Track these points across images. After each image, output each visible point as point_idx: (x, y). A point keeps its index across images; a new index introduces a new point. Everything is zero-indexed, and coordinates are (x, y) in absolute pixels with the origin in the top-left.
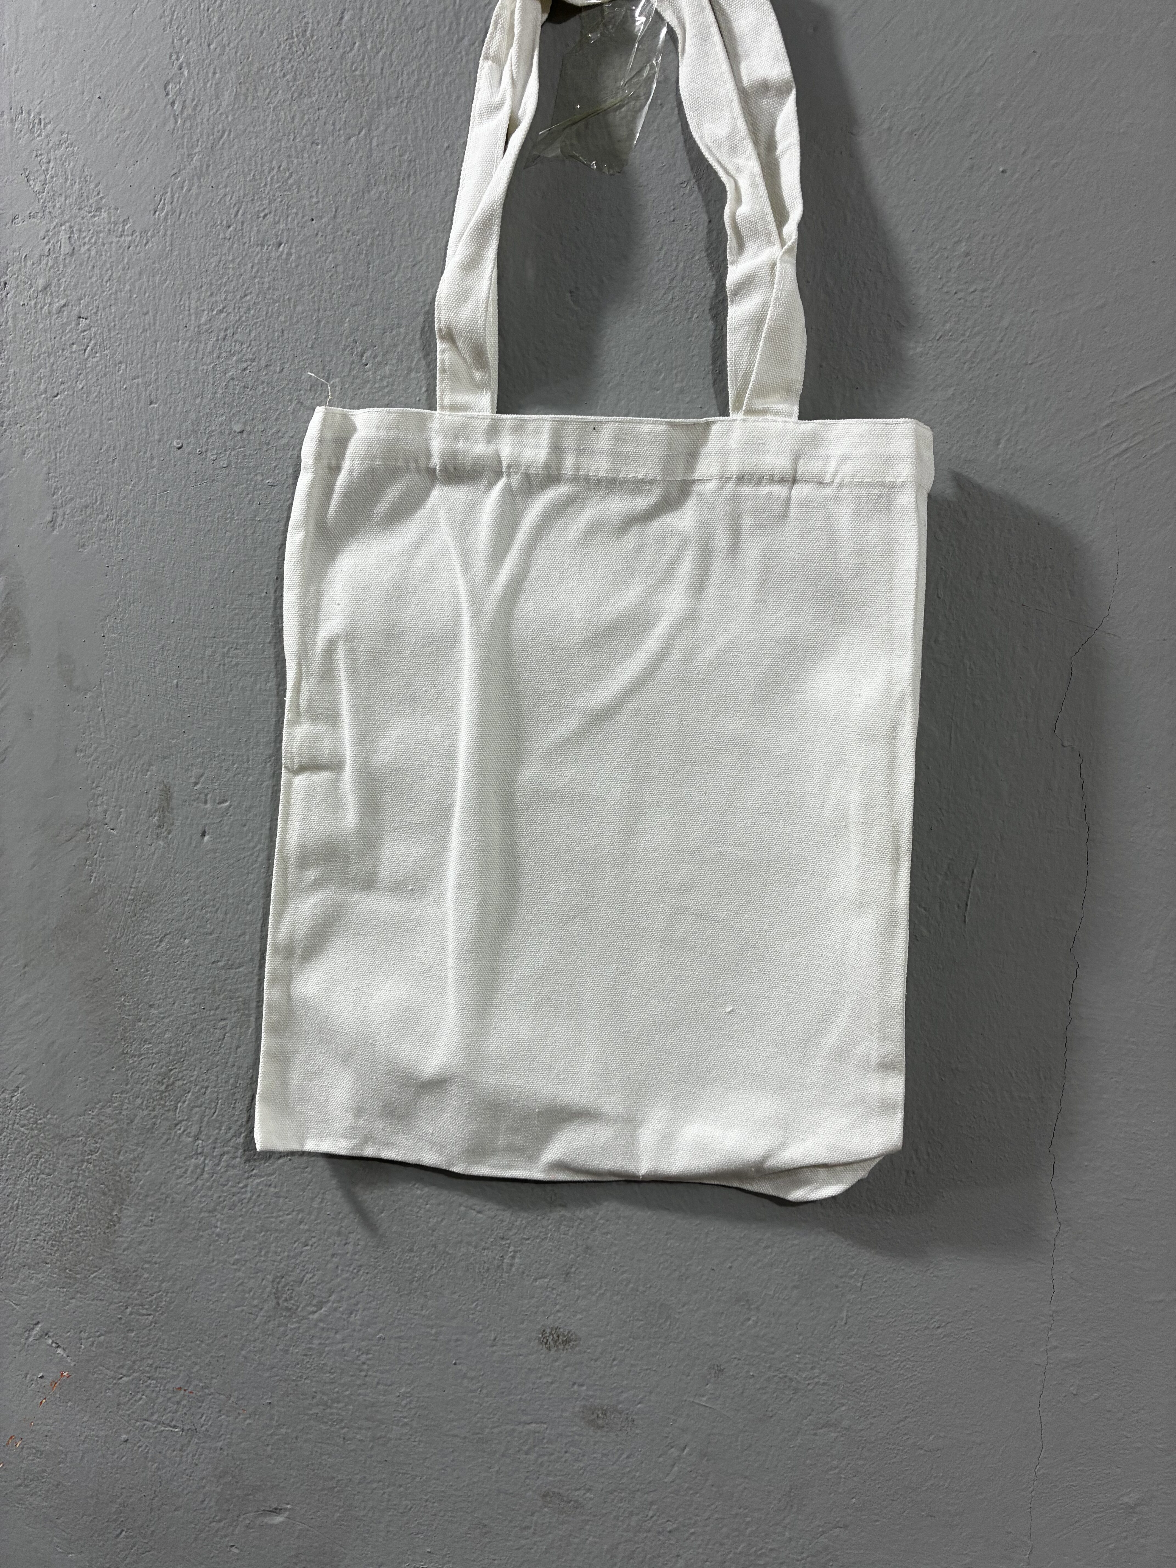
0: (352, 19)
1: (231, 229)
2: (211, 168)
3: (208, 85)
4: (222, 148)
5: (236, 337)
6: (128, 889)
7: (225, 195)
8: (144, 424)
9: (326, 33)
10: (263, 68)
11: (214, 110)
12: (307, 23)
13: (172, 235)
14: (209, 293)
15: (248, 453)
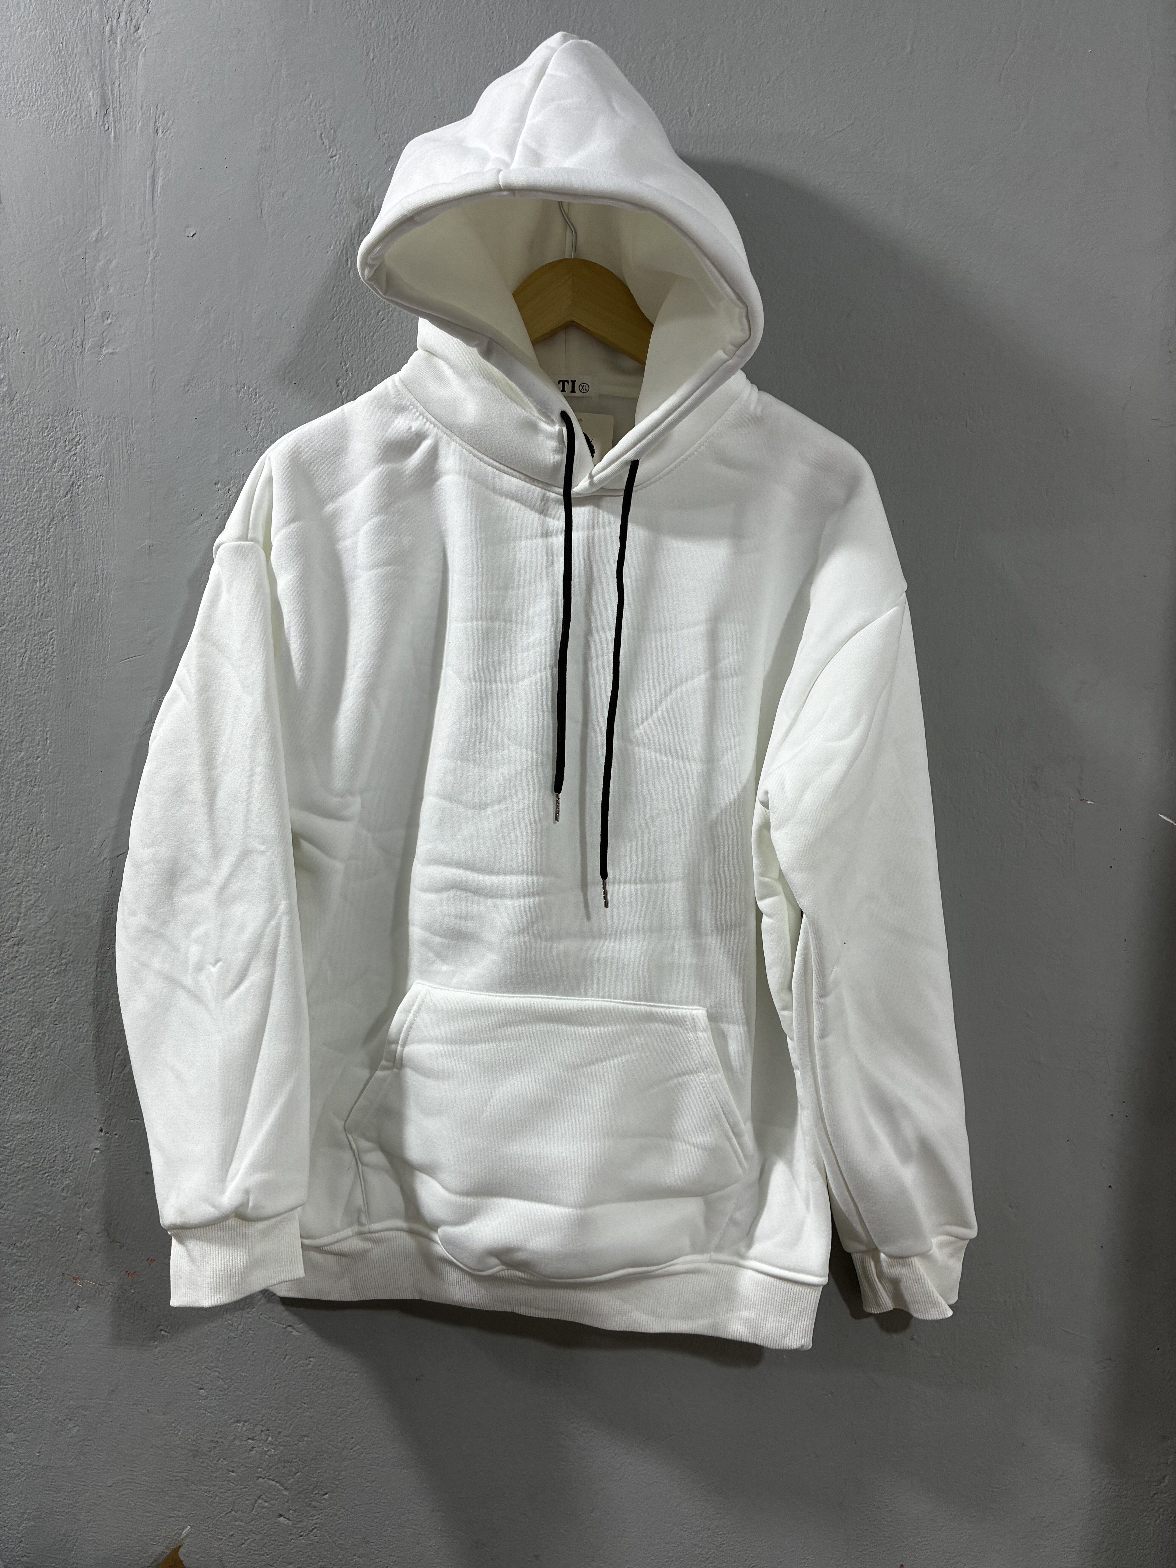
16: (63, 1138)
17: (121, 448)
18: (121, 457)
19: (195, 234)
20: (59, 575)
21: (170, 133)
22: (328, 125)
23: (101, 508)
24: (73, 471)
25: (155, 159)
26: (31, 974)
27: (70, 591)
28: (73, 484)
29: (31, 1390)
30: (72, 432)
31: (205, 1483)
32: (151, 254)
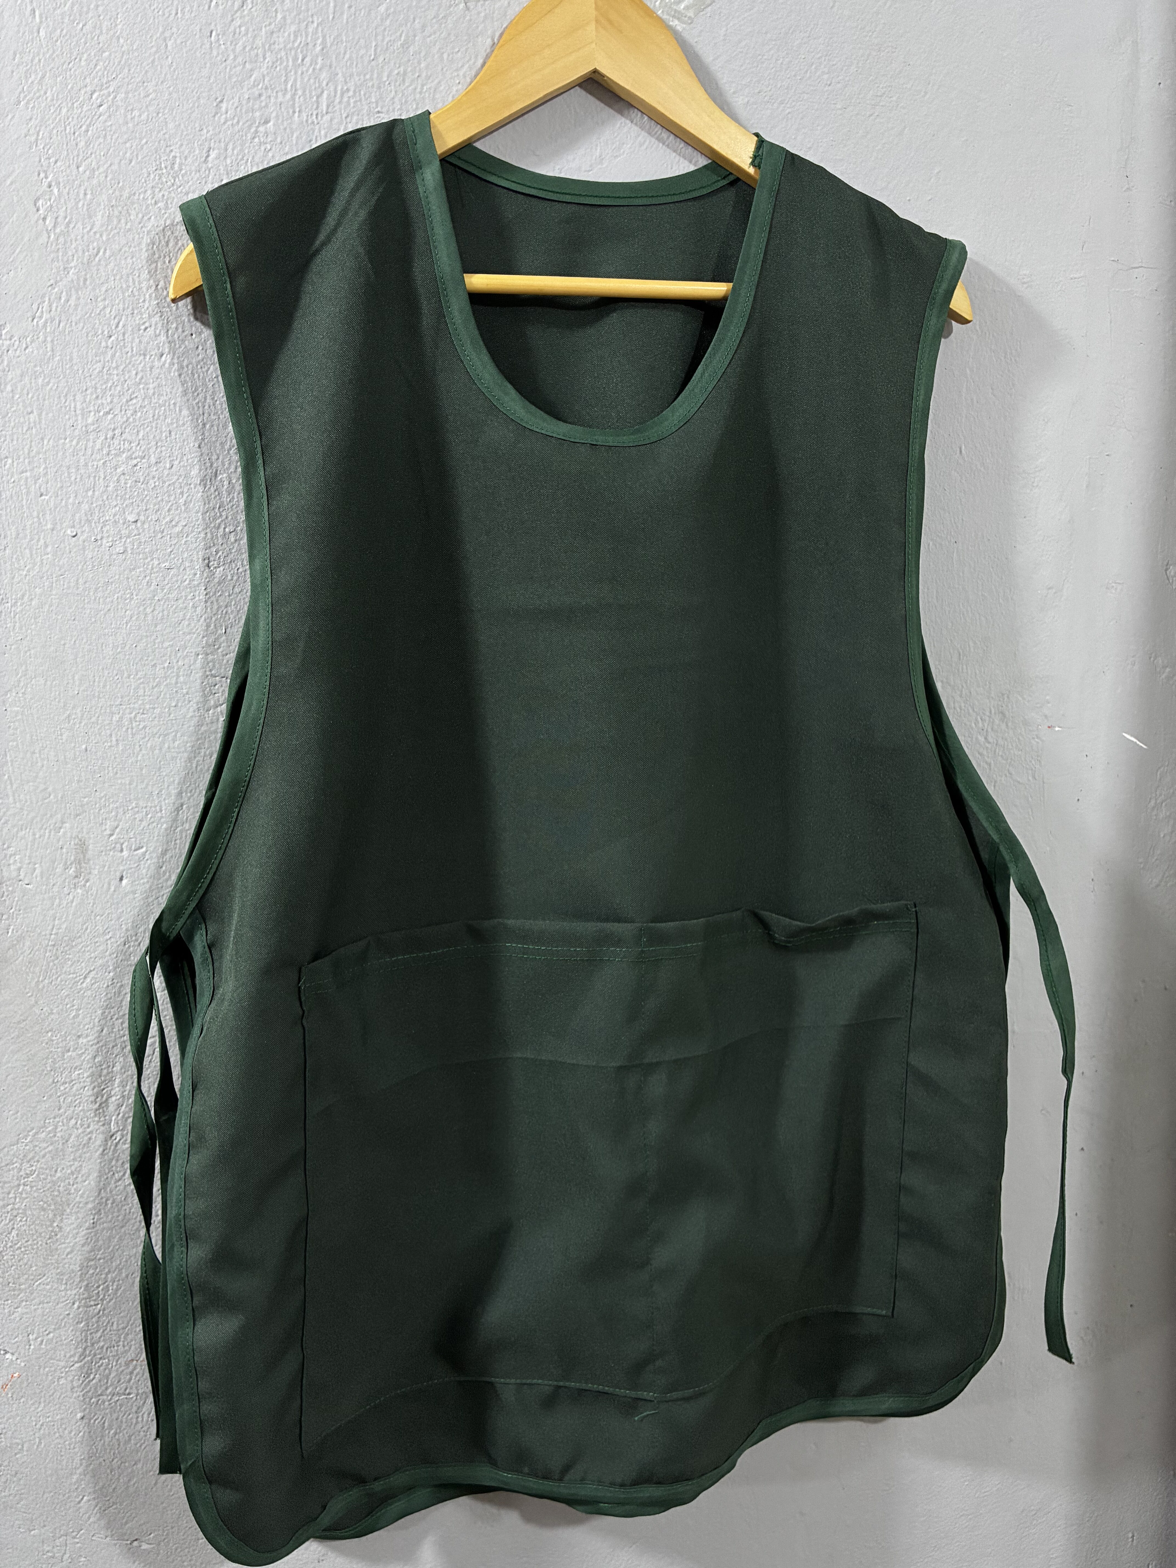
0: (217, 158)
1: (113, 338)
2: (88, 282)
3: (80, 205)
4: (99, 264)
5: (124, 436)
6: (48, 937)
7: (105, 308)
8: (35, 514)
9: (193, 168)
10: (135, 194)
11: (88, 229)
12: (175, 157)
13: (52, 341)
14: (94, 396)
15: (143, 540)
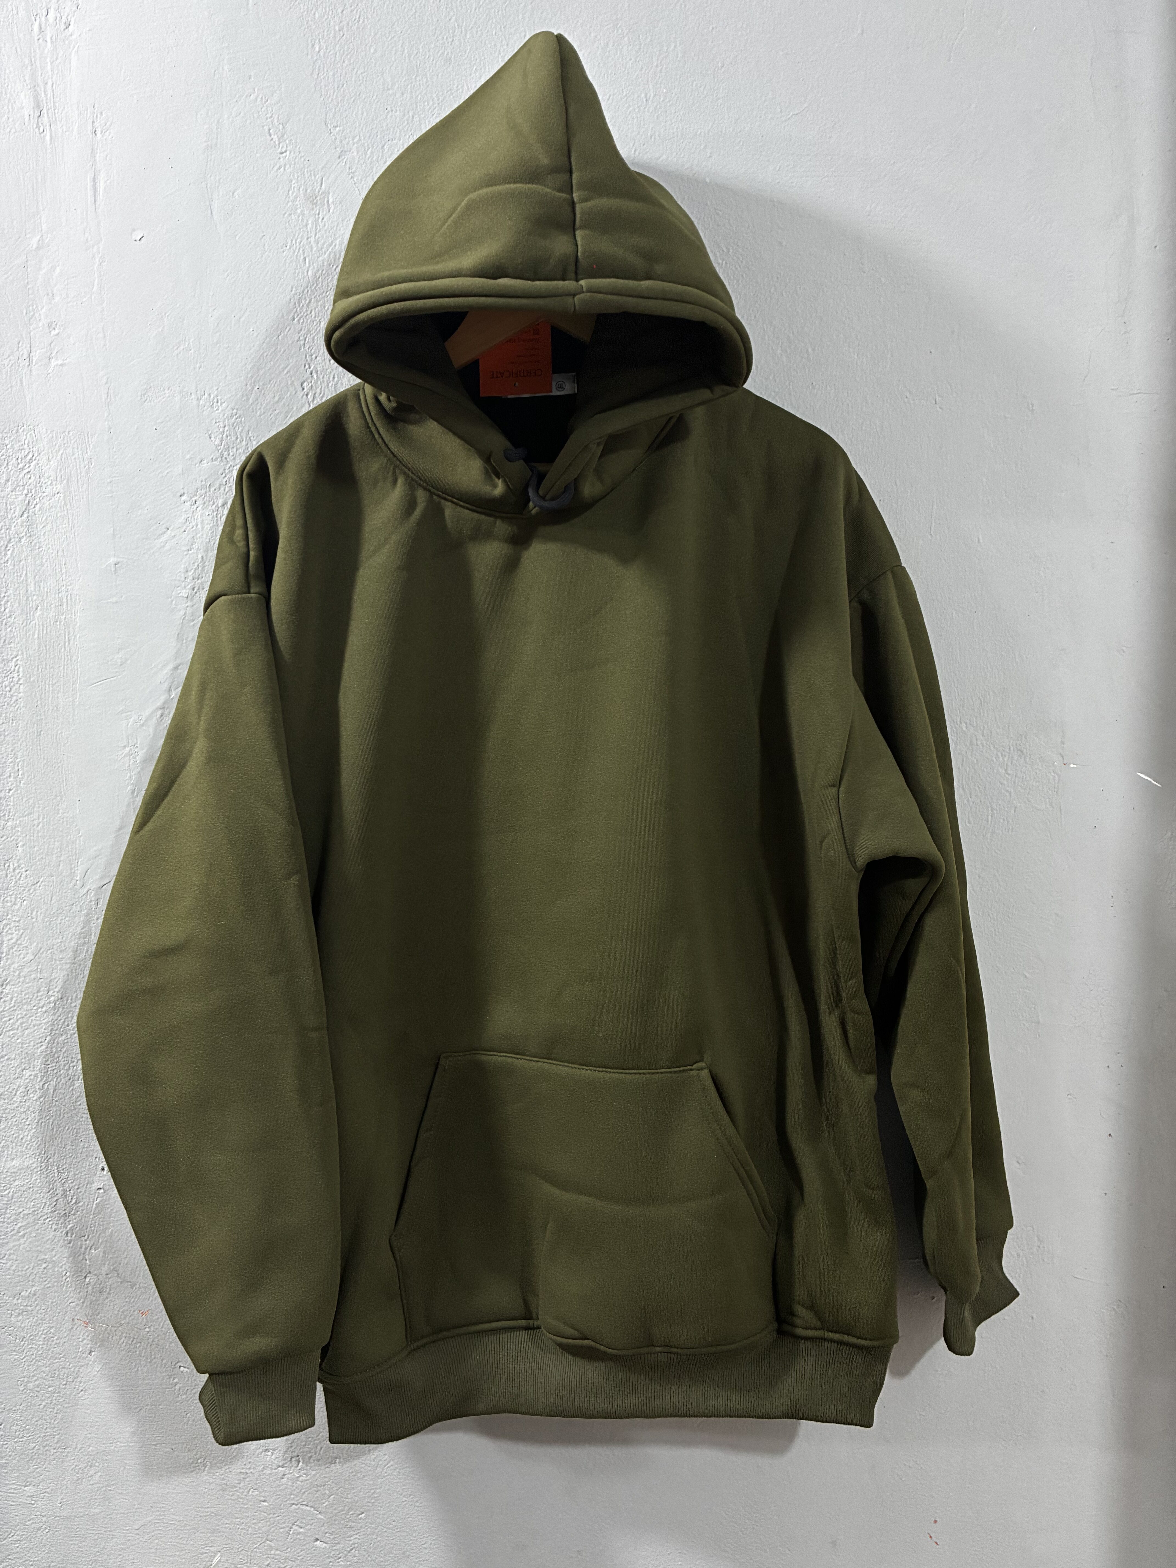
16: (63, 1181)
17: (78, 464)
18: (79, 471)
19: (142, 237)
20: (20, 598)
21: (110, 133)
22: (276, 120)
23: (60, 527)
24: (28, 490)
25: (95, 160)
26: (18, 1014)
27: (33, 615)
28: (29, 502)
29: (47, 1440)
30: (24, 449)
31: (236, 1515)
32: (97, 260)
